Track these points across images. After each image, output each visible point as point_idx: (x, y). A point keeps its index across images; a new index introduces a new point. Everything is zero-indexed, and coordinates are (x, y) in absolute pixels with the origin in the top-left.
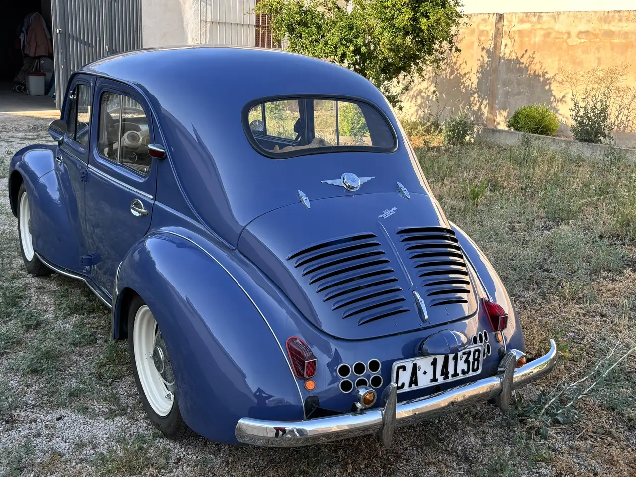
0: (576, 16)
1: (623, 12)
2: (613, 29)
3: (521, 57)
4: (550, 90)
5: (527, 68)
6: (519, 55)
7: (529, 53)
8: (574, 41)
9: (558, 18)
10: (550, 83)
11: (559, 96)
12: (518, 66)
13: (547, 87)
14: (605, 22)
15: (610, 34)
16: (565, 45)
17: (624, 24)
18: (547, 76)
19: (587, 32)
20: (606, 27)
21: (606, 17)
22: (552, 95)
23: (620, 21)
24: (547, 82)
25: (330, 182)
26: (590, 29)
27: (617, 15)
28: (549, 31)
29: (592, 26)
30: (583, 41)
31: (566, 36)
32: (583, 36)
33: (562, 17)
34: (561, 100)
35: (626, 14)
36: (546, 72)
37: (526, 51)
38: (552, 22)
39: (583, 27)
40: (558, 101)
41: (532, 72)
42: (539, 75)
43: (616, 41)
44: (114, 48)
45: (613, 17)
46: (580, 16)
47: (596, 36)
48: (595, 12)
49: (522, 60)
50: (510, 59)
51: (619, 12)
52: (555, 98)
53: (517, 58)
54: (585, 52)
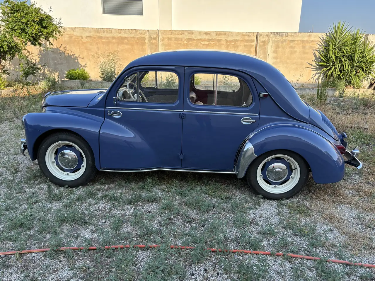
0: (84, 29)
1: (105, 29)
2: (102, 36)
3: (60, 48)
4: (78, 62)
5: (64, 53)
6: (59, 47)
7: (64, 46)
8: (85, 40)
9: (75, 30)
10: (77, 59)
11: (83, 64)
12: (59, 52)
13: (76, 61)
14: (98, 33)
15: (101, 38)
16: (81, 42)
17: (105, 34)
18: (75, 56)
19: (90, 36)
20: (98, 35)
21: (98, 30)
22: (79, 64)
23: (104, 32)
24: (76, 58)
26: (91, 35)
27: (102, 30)
28: (71, 35)
29: (92, 34)
30: (89, 40)
31: (80, 38)
32: (89, 38)
33: (76, 30)
34: (85, 66)
35: (106, 30)
36: (74, 54)
37: (62, 45)
38: (72, 31)
39: (87, 34)
40: (83, 67)
41: (67, 54)
42: (71, 56)
43: (104, 40)
45: (101, 31)
46: (85, 30)
47: (95, 38)
48: (92, 28)
49: (60, 49)
50: (54, 49)
51: (103, 29)
52: (81, 65)
53: (57, 48)
54: (91, 45)
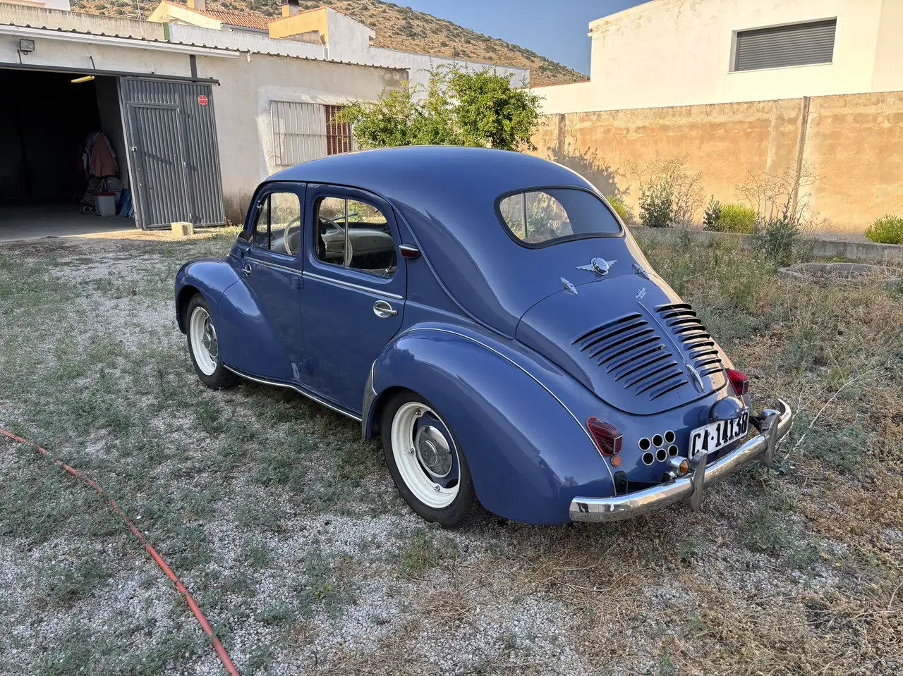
0: (633, 113)
1: (676, 107)
2: (668, 123)
3: (585, 154)
4: (614, 183)
5: (591, 164)
6: (583, 153)
7: (592, 150)
8: (633, 135)
9: (617, 116)
10: (614, 177)
11: (622, 189)
12: (582, 163)
13: (611, 181)
14: (660, 118)
15: (665, 128)
16: (625, 141)
17: (677, 119)
18: (610, 170)
19: (644, 127)
20: (661, 122)
21: (661, 113)
22: (616, 188)
23: (674, 115)
24: (611, 175)
25: (584, 268)
26: (647, 125)
27: (671, 110)
28: (609, 127)
29: (648, 121)
30: (641, 135)
31: (625, 132)
32: (641, 131)
33: (620, 115)
34: (625, 192)
35: (678, 109)
36: (609, 167)
37: (589, 148)
38: (611, 119)
39: (639, 123)
40: (622, 193)
41: (596, 168)
42: (602, 171)
43: (671, 134)
44: (192, 164)
45: (667, 112)
46: (636, 113)
47: (653, 130)
48: (651, 109)
49: (585, 157)
50: (575, 157)
51: (672, 107)
52: (619, 190)
53: (581, 155)
54: (642, 146)
